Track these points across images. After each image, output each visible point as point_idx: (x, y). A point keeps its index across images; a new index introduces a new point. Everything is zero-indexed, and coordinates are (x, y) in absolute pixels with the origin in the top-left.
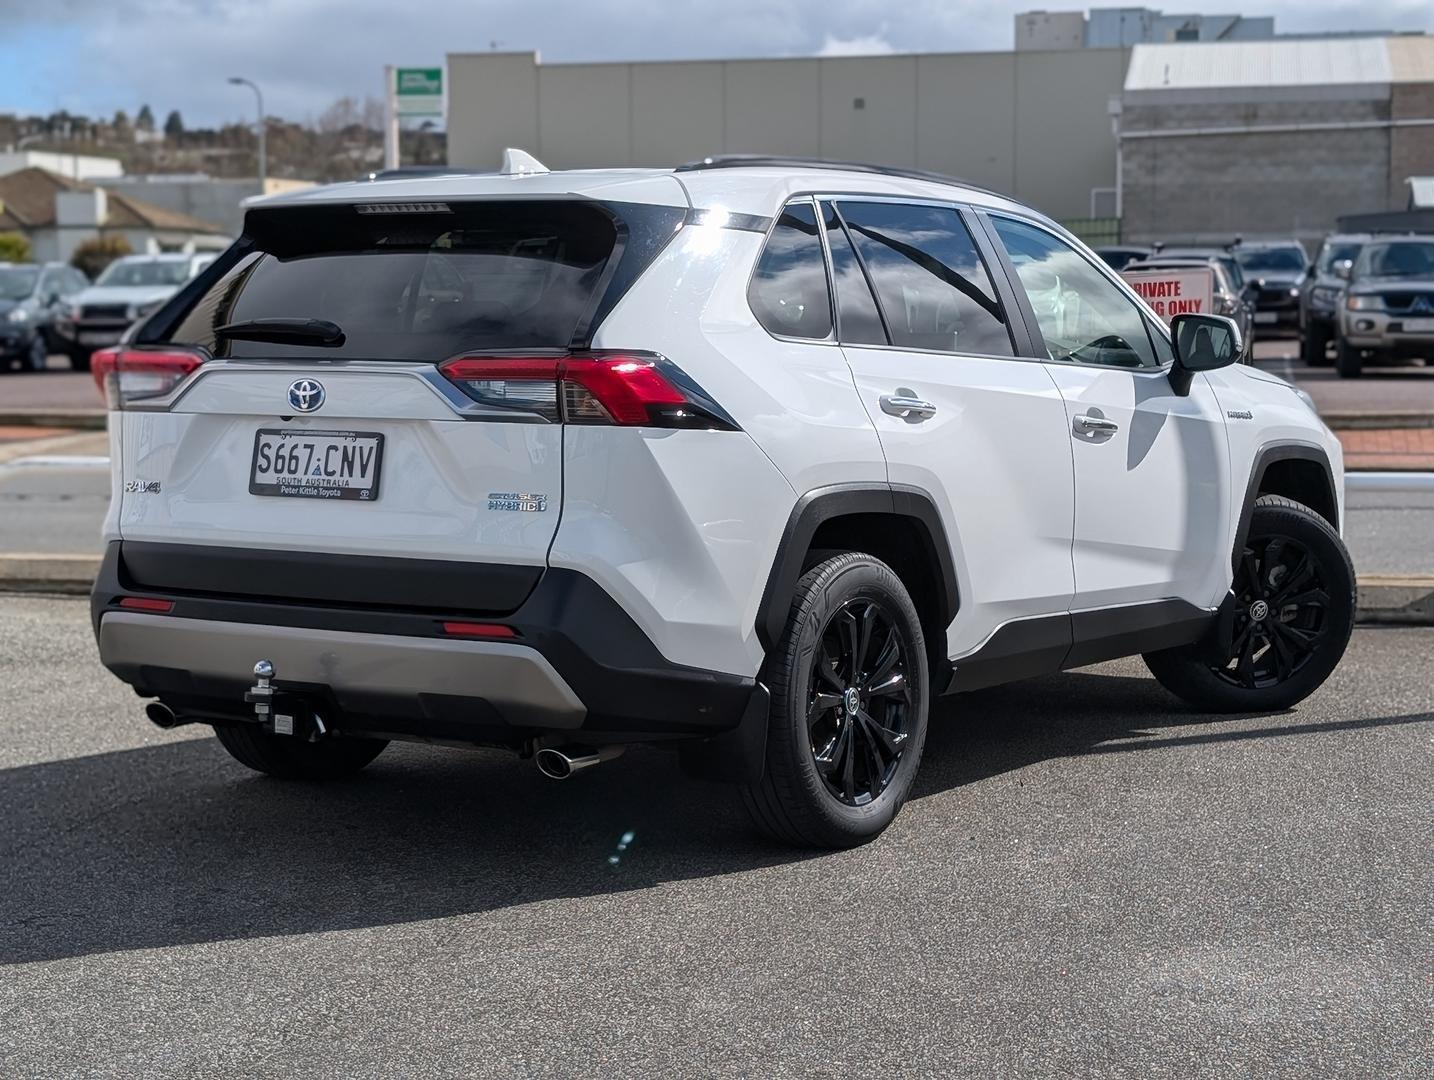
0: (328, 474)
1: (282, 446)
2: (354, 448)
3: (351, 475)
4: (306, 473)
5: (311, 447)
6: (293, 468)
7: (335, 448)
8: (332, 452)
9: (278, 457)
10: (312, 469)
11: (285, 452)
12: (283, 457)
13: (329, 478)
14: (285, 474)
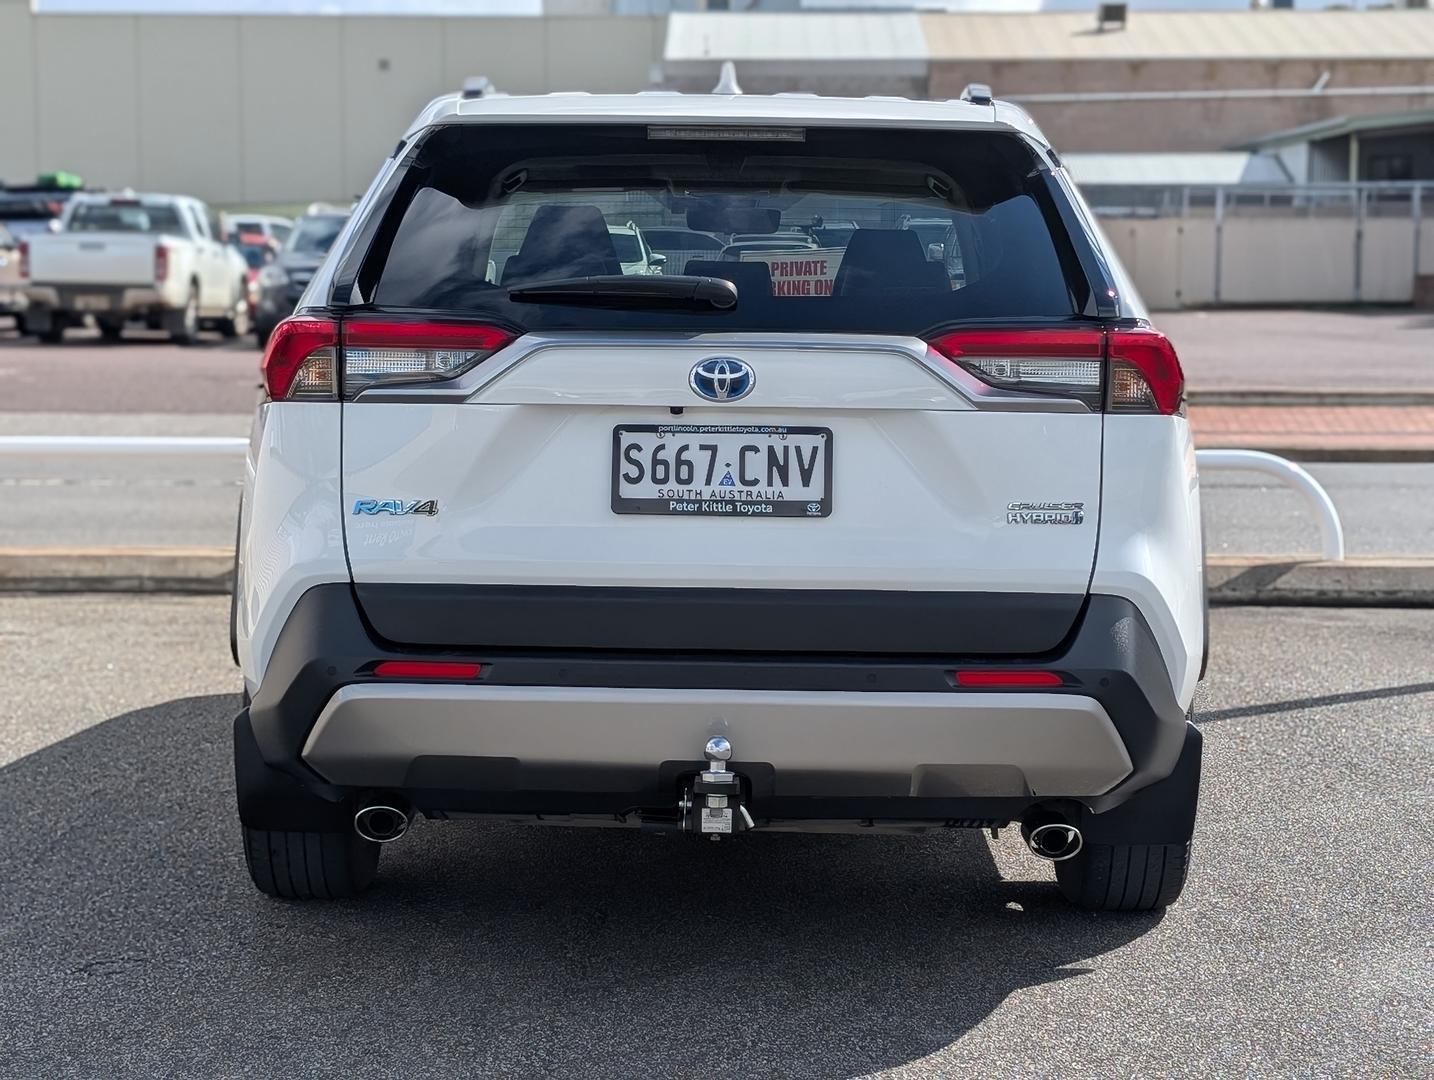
0: (744, 482)
1: (662, 447)
2: (786, 449)
3: (785, 483)
4: (708, 482)
5: (714, 449)
6: (684, 475)
7: (756, 449)
8: (749, 454)
9: (656, 462)
10: (718, 476)
11: (669, 455)
12: (665, 463)
13: (746, 489)
14: (672, 484)
